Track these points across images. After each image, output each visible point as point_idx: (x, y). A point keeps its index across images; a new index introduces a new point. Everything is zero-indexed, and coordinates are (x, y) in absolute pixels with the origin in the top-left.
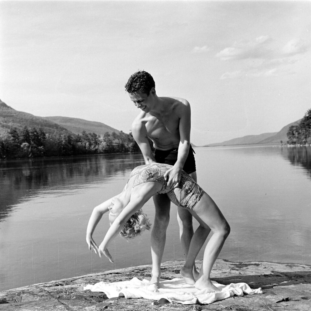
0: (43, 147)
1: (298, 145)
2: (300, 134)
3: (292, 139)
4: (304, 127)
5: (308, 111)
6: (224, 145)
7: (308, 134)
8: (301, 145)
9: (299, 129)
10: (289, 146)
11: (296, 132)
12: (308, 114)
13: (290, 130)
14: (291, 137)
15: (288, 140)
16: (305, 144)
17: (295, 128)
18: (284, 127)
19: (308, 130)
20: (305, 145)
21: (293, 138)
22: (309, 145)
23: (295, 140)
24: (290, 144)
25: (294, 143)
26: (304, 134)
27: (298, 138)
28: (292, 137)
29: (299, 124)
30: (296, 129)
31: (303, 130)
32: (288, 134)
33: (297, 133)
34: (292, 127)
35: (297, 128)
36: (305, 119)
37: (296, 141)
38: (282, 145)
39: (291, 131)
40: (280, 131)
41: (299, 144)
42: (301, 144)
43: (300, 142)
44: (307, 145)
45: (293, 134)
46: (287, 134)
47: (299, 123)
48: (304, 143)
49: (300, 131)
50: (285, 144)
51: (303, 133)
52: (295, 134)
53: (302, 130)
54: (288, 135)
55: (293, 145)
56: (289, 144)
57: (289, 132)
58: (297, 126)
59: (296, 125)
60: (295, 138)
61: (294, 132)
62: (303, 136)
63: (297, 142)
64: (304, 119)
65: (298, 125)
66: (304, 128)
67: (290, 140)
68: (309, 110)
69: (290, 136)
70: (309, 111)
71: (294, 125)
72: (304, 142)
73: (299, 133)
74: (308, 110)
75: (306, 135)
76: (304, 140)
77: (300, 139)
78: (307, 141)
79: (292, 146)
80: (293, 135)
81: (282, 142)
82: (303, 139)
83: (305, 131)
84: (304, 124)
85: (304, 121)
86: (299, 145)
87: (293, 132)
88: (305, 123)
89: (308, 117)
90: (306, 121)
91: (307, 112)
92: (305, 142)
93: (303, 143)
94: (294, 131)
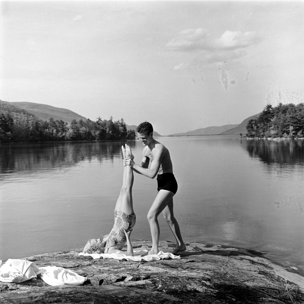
0: (10, 133)
1: (256, 138)
2: (258, 128)
3: (251, 132)
4: (262, 121)
5: (266, 106)
6: (188, 135)
7: (266, 128)
8: (259, 139)
9: (258, 123)
10: (248, 139)
11: (255, 125)
12: (267, 109)
13: (250, 124)
14: (250, 130)
16: (263, 137)
17: (253, 122)
18: (245, 120)
19: (266, 124)
20: (263, 138)
21: (252, 131)
22: (266, 138)
23: (254, 133)
24: (249, 137)
25: (252, 136)
26: (262, 127)
27: (256, 132)
28: (251, 131)
29: (258, 118)
30: (255, 123)
31: (261, 124)
32: (248, 127)
33: (255, 126)
34: (252, 120)
35: (256, 121)
36: (264, 114)
37: (255, 134)
38: (242, 138)
39: (250, 125)
40: (241, 124)
41: (257, 137)
42: (259, 137)
43: (258, 135)
44: (264, 138)
45: (252, 128)
46: (247, 127)
47: (258, 117)
48: (262, 136)
49: (259, 125)
50: (245, 137)
51: (261, 127)
52: (254, 127)
53: (260, 124)
54: (247, 128)
55: (252, 137)
56: (247, 137)
57: (249, 125)
58: (256, 120)
59: (255, 119)
60: (253, 131)
61: (253, 125)
62: (261, 130)
63: (255, 135)
64: (263, 113)
65: (257, 119)
66: (263, 123)
67: (249, 133)
68: (268, 106)
69: (249, 129)
70: (267, 106)
71: (253, 119)
72: (262, 135)
73: (258, 127)
74: (267, 105)
75: (264, 129)
76: (262, 134)
77: (258, 132)
78: (265, 134)
79: (251, 139)
80: (252, 129)
81: (241, 135)
82: (262, 132)
83: (263, 124)
84: (262, 118)
85: (263, 116)
86: (257, 138)
87: (252, 125)
88: (263, 117)
89: (266, 112)
90: (264, 116)
91: (266, 107)
92: (263, 136)
93: (261, 136)
94: (253, 124)
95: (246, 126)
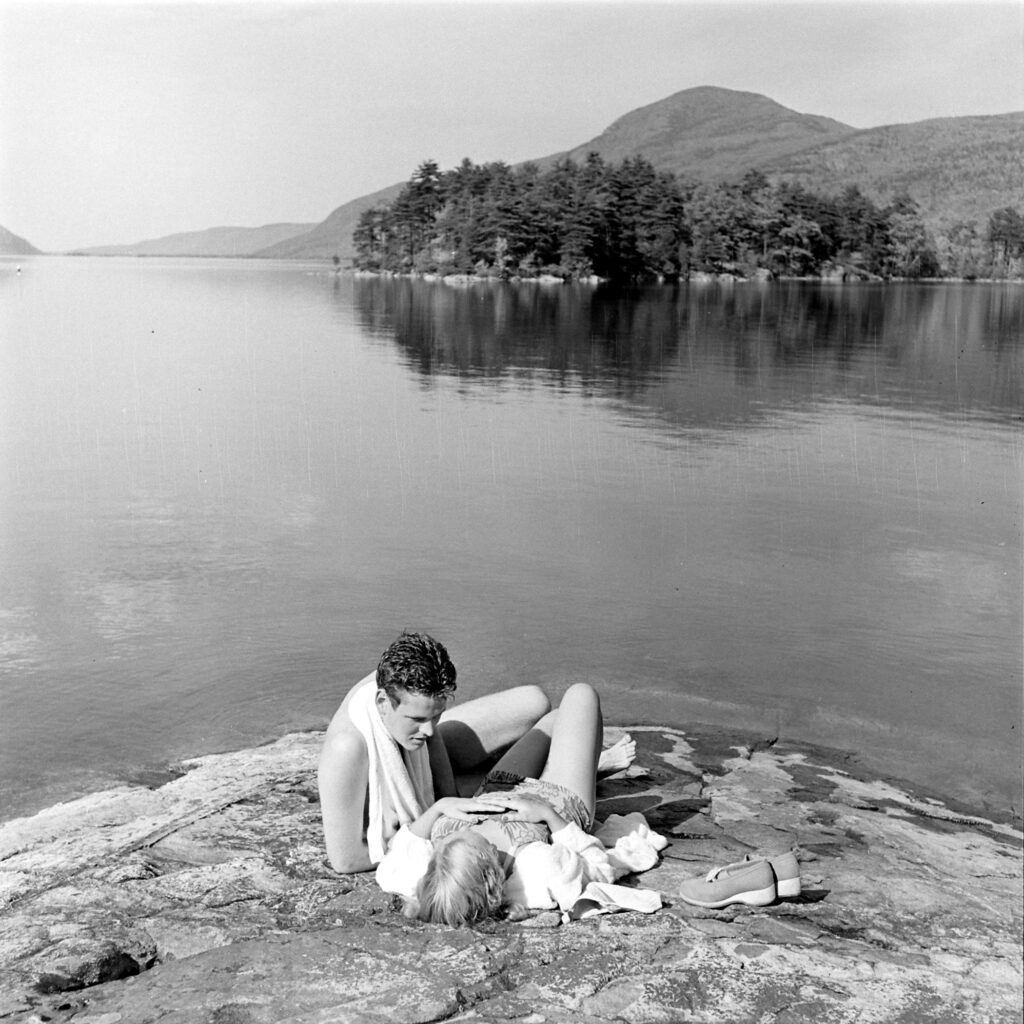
1: (387, 275)
2: (393, 240)
3: (370, 253)
4: (407, 218)
5: (420, 167)
7: (417, 241)
8: (396, 276)
9: (392, 224)
10: (358, 274)
11: (382, 230)
12: (422, 177)
13: (364, 224)
14: (365, 246)
15: (356, 255)
16: (408, 272)
17: (377, 219)
19: (418, 227)
20: (407, 276)
21: (372, 251)
22: (419, 276)
23: (377, 256)
24: (362, 270)
25: (374, 266)
26: (405, 238)
27: (387, 253)
28: (368, 248)
29: (392, 206)
30: (382, 222)
31: (403, 227)
32: (358, 235)
33: (384, 234)
34: (372, 213)
35: (387, 217)
36: (412, 192)
37: (382, 260)
38: (339, 270)
39: (367, 227)
40: (326, 222)
41: (389, 270)
42: (395, 272)
43: (393, 263)
44: (413, 276)
45: (373, 238)
46: (355, 234)
47: (392, 203)
48: (405, 269)
49: (395, 229)
50: (348, 268)
51: (402, 236)
52: (378, 237)
53: (399, 226)
54: (356, 240)
55: (371, 271)
56: (357, 270)
57: (362, 229)
58: (384, 214)
59: (382, 207)
60: (377, 249)
61: (376, 231)
62: (403, 247)
63: (384, 264)
64: (409, 190)
65: (388, 209)
66: (408, 222)
67: (362, 256)
68: (426, 165)
69: (363, 243)
70: (425, 168)
71: (376, 209)
72: (406, 265)
73: (391, 237)
74: (422, 165)
75: (412, 246)
76: (406, 260)
77: (393, 254)
78: (415, 262)
79: (368, 275)
80: (372, 241)
81: (336, 260)
82: (404, 256)
83: (408, 229)
84: (406, 206)
85: (408, 198)
86: (389, 274)
87: (371, 230)
88: (410, 203)
89: (419, 187)
90: (414, 200)
91: (418, 169)
92: (410, 266)
93: (401, 268)
94: (375, 227)
95: (353, 231)
